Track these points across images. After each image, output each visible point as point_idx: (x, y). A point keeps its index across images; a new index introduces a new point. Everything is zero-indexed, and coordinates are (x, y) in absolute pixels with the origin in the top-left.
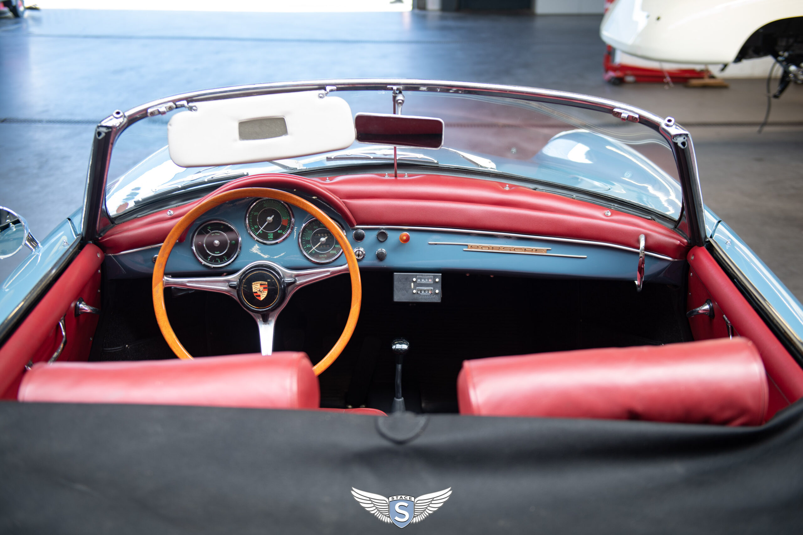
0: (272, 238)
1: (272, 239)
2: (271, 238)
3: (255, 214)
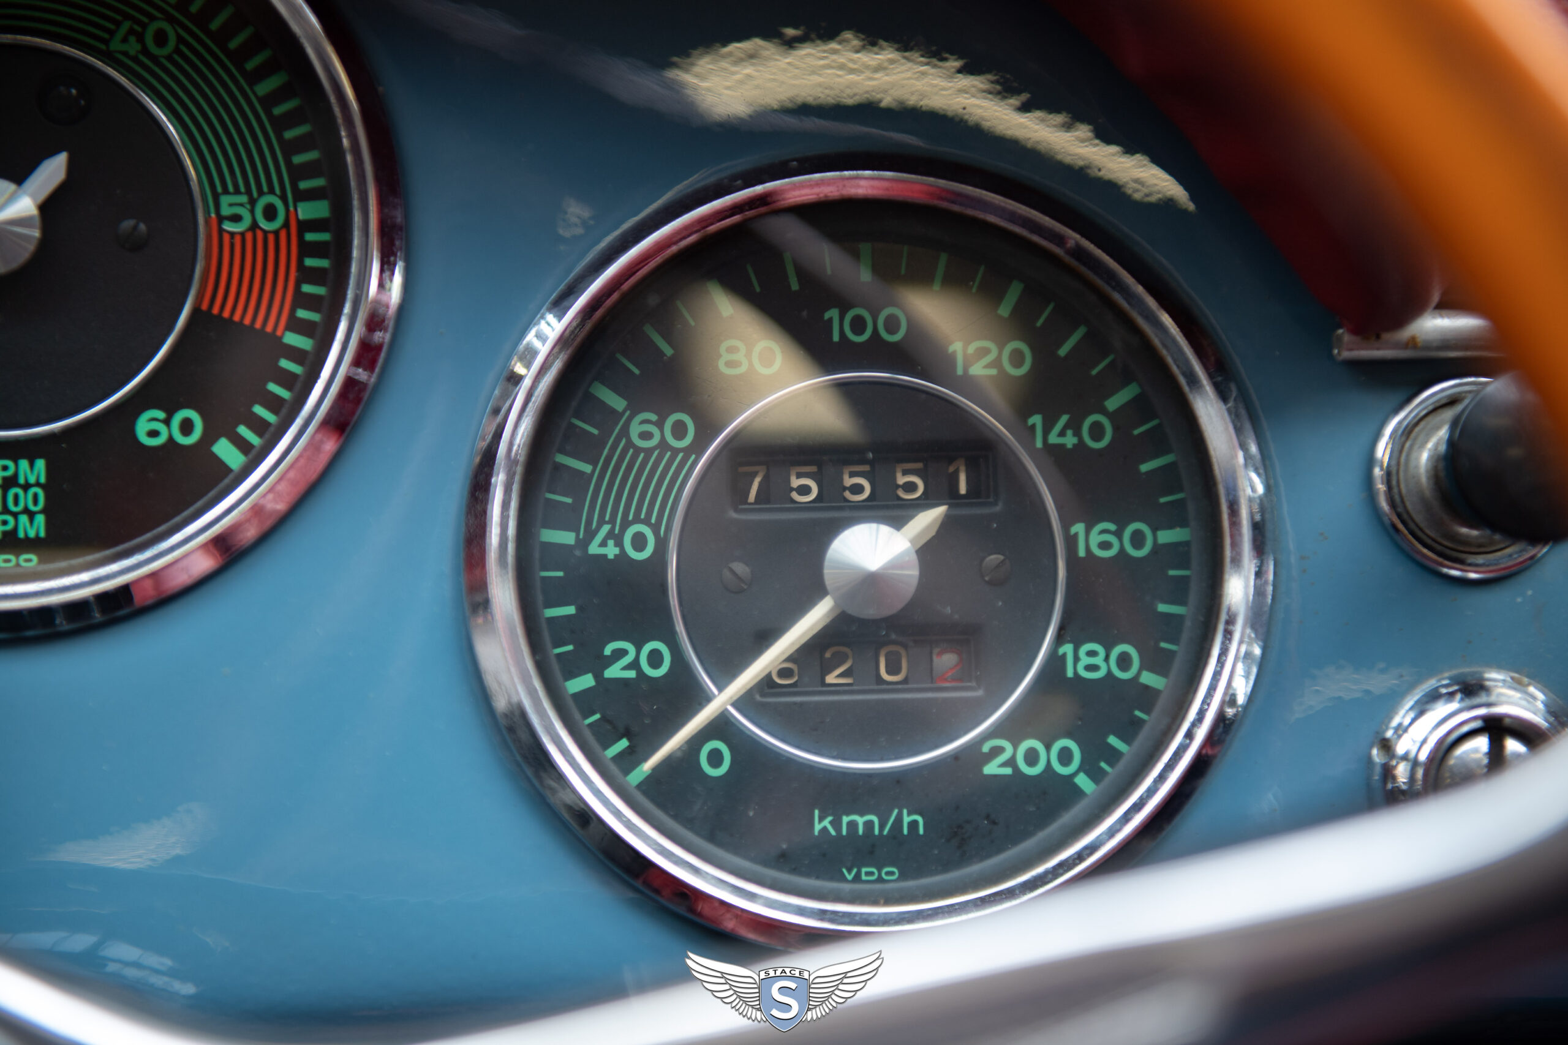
0: (35, 527)
1: (29, 560)
2: (12, 543)
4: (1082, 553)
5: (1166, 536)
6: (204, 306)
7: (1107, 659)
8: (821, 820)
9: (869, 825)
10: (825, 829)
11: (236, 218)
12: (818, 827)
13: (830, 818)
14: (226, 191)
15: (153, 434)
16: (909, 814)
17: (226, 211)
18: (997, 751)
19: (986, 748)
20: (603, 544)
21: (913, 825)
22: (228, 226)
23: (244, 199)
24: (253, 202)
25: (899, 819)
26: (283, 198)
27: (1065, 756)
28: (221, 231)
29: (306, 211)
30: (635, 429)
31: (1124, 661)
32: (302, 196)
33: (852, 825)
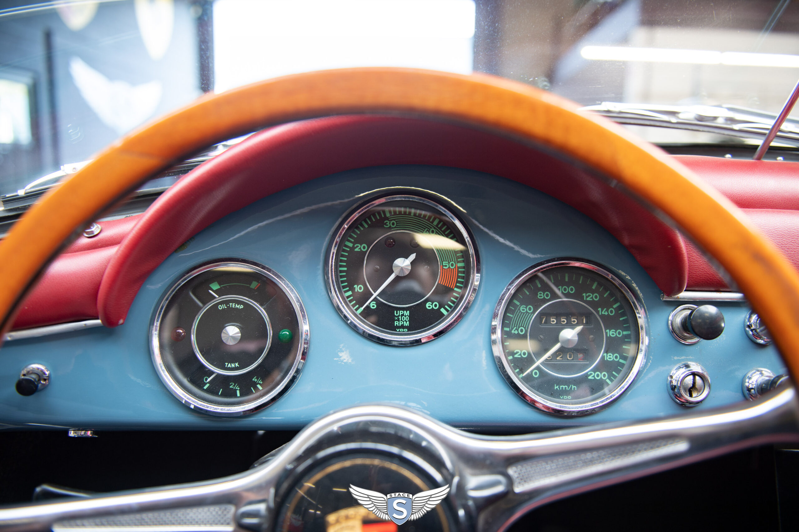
0: (407, 324)
1: (406, 330)
2: (403, 327)
3: (357, 250)
4: (608, 336)
5: (625, 333)
6: (439, 283)
7: (613, 357)
8: (556, 386)
9: (565, 388)
10: (557, 388)
11: (446, 266)
12: (555, 388)
13: (558, 386)
14: (444, 261)
15: (429, 307)
16: (573, 386)
17: (444, 264)
18: (591, 374)
19: (589, 373)
20: (515, 331)
21: (574, 388)
22: (444, 267)
23: (447, 262)
24: (449, 263)
25: (572, 387)
26: (455, 262)
27: (604, 375)
28: (443, 268)
29: (460, 265)
30: (521, 309)
31: (616, 357)
32: (458, 262)
33: (562, 388)
